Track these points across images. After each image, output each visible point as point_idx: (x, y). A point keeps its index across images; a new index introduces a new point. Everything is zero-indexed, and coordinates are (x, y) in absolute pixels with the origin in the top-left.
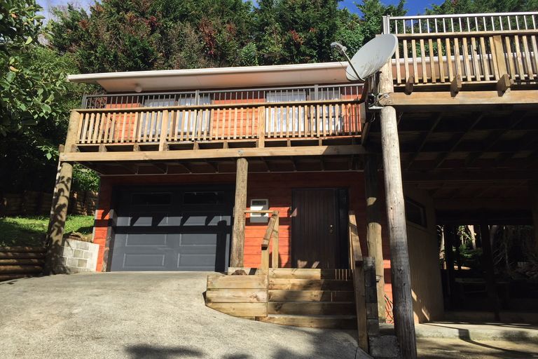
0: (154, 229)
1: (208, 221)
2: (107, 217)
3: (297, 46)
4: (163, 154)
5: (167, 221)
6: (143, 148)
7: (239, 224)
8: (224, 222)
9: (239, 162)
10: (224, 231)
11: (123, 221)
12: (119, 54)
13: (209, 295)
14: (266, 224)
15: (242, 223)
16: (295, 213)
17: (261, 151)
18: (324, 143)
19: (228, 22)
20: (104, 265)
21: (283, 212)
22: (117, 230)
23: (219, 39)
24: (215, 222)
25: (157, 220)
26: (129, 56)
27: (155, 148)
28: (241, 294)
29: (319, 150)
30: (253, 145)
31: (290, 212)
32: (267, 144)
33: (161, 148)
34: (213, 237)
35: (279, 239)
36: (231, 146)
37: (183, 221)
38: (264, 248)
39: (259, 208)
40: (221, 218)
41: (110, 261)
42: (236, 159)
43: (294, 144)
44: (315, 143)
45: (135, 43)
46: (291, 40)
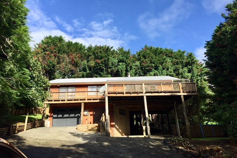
0: (63, 118)
1: (75, 115)
2: (51, 115)
3: (99, 63)
4: (66, 102)
5: (65, 116)
6: (62, 101)
7: (82, 116)
8: (79, 115)
9: (82, 103)
10: (79, 118)
11: (55, 116)
12: (46, 66)
13: (77, 128)
14: (87, 116)
15: (83, 115)
16: (94, 113)
17: (86, 101)
18: (99, 99)
19: (78, 53)
20: (51, 126)
21: (92, 113)
22: (54, 118)
23: (75, 60)
24: (76, 115)
25: (63, 115)
26: (48, 66)
27: (64, 100)
28: (83, 127)
29: (98, 101)
30: (85, 100)
31: (93, 113)
32: (88, 100)
33: (66, 101)
34: (76, 119)
35: (91, 119)
36: (80, 100)
37: (69, 115)
38: (87, 120)
39: (86, 112)
40: (78, 115)
41: (52, 125)
42: (81, 103)
43: (93, 100)
44: (97, 99)
45: (51, 63)
46: (97, 62)
